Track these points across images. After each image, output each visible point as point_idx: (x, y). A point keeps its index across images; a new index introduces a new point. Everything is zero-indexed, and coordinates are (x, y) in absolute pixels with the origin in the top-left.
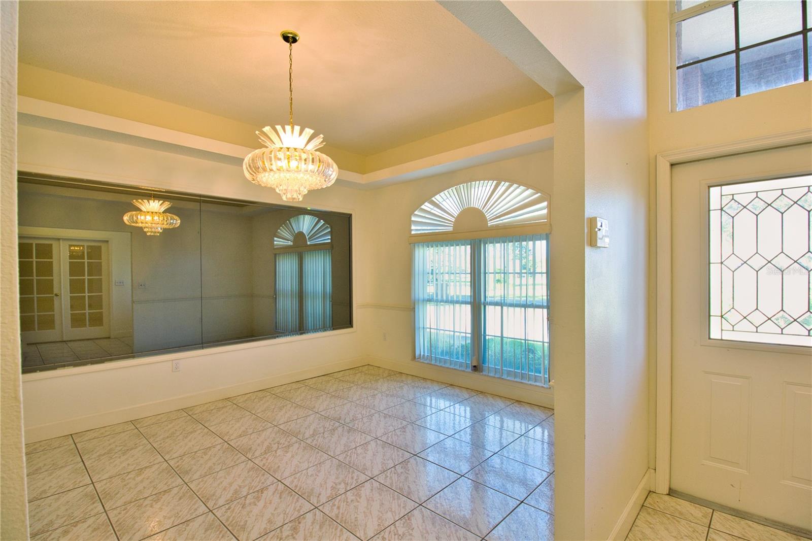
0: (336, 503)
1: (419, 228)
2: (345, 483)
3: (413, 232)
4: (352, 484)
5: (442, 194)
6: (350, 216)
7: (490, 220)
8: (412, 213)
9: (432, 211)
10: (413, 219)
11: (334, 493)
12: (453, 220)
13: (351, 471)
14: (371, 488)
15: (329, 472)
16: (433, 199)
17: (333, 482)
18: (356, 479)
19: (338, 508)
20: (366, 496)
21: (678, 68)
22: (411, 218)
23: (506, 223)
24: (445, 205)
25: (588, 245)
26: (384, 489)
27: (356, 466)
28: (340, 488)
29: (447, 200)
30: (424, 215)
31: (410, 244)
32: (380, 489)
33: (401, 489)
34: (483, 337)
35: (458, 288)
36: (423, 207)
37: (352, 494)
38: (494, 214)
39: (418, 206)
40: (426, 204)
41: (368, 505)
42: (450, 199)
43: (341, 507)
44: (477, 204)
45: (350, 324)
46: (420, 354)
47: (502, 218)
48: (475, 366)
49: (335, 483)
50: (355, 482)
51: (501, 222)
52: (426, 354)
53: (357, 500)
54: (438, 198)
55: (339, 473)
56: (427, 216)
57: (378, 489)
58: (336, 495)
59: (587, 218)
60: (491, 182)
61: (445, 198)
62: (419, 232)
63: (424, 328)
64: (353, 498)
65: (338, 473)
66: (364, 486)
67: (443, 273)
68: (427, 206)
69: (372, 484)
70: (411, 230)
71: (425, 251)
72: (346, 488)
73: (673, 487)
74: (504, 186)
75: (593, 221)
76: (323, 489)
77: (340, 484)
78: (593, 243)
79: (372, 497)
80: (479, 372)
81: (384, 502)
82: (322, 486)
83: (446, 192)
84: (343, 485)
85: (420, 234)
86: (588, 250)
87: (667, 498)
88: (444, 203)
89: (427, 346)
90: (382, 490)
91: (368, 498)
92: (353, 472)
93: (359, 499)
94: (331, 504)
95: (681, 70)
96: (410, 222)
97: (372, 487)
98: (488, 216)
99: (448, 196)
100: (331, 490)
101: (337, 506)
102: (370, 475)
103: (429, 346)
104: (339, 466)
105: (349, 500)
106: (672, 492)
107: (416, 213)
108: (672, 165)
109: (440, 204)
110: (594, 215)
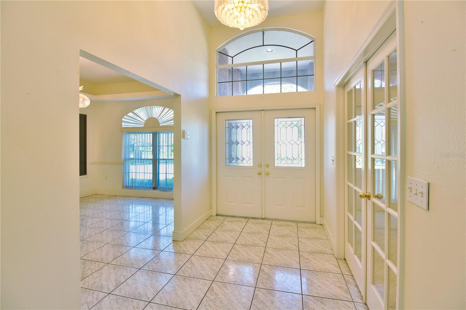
1: (126, 124)
3: (123, 126)
5: (138, 109)
6: (86, 115)
7: (161, 123)
8: (123, 117)
9: (133, 117)
10: (123, 120)
12: (144, 122)
16: (134, 111)
21: (218, 83)
22: (122, 119)
23: (168, 125)
24: (140, 114)
25: (182, 138)
29: (141, 112)
30: (129, 118)
31: (121, 132)
34: (158, 174)
35: (146, 155)
36: (128, 114)
38: (163, 120)
39: (126, 114)
40: (130, 113)
42: (143, 112)
44: (155, 116)
45: (85, 173)
46: (127, 185)
47: (167, 123)
48: (154, 187)
51: (166, 124)
52: (130, 185)
54: (136, 111)
56: (130, 119)
59: (182, 131)
60: (161, 107)
61: (140, 111)
62: (126, 126)
63: (128, 172)
67: (138, 146)
68: (130, 114)
70: (122, 125)
71: (130, 136)
73: (218, 214)
74: (167, 110)
75: (184, 132)
78: (184, 137)
80: (156, 189)
83: (140, 109)
85: (127, 127)
86: (182, 140)
87: (216, 217)
88: (139, 113)
89: (130, 182)
95: (219, 83)
96: (122, 121)
98: (160, 121)
99: (141, 111)
103: (131, 181)
106: (217, 215)
107: (124, 117)
108: (217, 113)
109: (137, 114)
110: (184, 130)
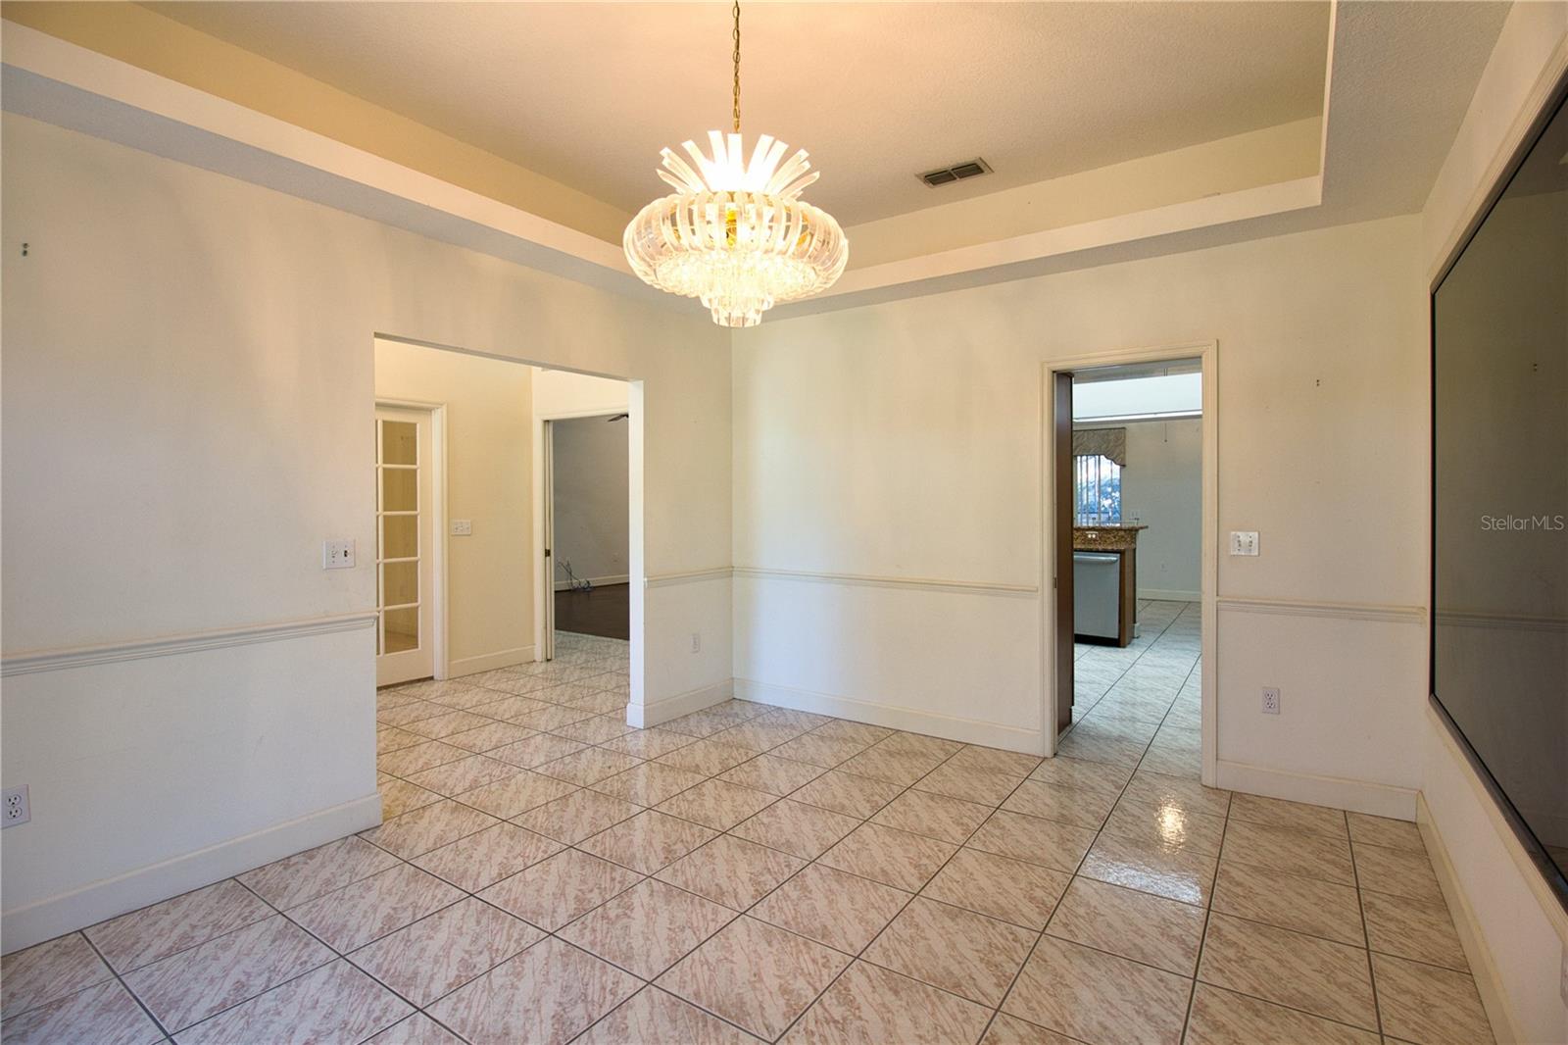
0: (618, 886)
2: (608, 918)
4: (595, 917)
11: (626, 900)
13: (599, 949)
14: (555, 915)
15: (648, 939)
17: (634, 919)
18: (585, 928)
19: (613, 879)
20: (566, 900)
26: (529, 915)
27: (587, 962)
28: (617, 909)
32: (538, 915)
33: (495, 918)
37: (593, 901)
41: (564, 888)
43: (608, 881)
49: (629, 917)
50: (588, 922)
53: (583, 893)
55: (625, 939)
57: (542, 914)
58: (621, 897)
64: (589, 896)
65: (627, 940)
66: (570, 916)
69: (552, 922)
72: (605, 909)
76: (649, 904)
77: (617, 916)
79: (556, 898)
81: (536, 894)
82: (653, 908)
84: (612, 914)
90: (534, 913)
91: (563, 898)
92: (593, 944)
93: (580, 894)
94: (627, 883)
97: (553, 917)
100: (632, 904)
101: (616, 881)
102: (555, 941)
104: (628, 958)
105: (596, 891)
